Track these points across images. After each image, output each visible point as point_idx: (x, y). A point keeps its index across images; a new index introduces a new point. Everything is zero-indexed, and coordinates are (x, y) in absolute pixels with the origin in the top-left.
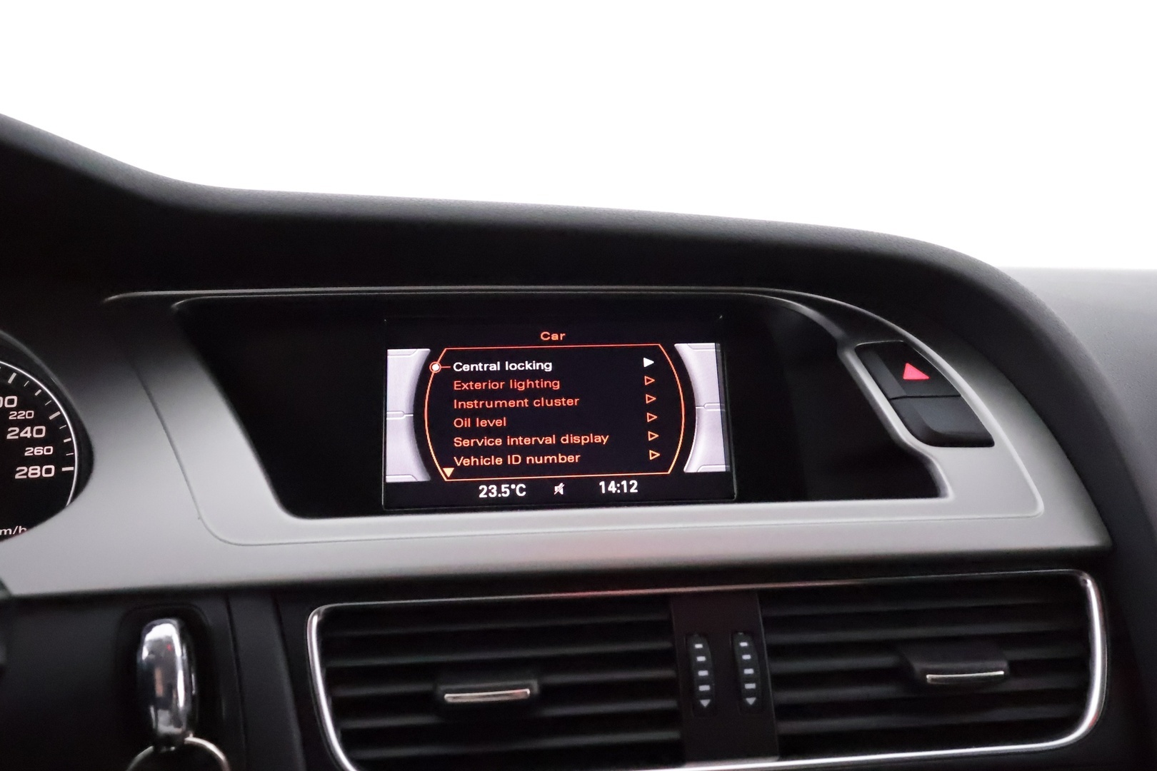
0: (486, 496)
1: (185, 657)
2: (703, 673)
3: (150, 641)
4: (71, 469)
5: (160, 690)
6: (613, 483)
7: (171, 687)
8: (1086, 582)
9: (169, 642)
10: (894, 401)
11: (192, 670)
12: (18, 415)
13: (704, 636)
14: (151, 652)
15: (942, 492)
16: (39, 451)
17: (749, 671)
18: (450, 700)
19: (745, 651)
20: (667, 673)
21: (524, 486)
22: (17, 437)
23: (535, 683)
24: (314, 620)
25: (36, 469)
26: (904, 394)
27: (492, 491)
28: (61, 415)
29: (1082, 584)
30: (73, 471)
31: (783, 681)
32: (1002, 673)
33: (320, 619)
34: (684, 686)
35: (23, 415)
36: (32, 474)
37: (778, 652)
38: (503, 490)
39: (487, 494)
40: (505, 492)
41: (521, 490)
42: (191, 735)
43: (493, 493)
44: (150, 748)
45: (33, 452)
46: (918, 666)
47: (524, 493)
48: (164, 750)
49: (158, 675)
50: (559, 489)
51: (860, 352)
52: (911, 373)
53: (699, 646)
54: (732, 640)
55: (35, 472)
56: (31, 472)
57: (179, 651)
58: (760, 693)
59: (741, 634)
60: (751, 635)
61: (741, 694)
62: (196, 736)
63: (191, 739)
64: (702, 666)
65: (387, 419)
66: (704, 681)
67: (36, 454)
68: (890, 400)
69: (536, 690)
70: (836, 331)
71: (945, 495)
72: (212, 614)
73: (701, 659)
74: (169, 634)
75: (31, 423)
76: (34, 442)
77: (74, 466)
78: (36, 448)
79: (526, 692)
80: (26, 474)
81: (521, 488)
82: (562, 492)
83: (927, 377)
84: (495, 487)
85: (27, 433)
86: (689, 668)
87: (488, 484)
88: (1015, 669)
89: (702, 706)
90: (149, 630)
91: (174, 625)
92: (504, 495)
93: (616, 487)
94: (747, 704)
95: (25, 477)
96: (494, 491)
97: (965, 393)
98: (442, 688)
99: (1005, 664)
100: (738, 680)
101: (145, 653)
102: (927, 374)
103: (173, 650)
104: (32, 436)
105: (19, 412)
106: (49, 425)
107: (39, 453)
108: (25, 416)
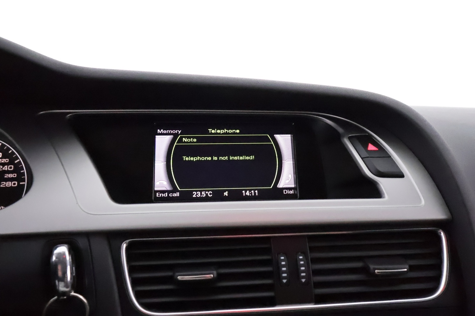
0: (196, 196)
1: (71, 260)
2: (284, 269)
3: (56, 253)
4: (24, 183)
5: (60, 274)
6: (248, 192)
7: (65, 273)
8: (441, 233)
9: (64, 254)
10: (363, 159)
11: (74, 265)
12: (2, 160)
13: (285, 254)
14: (56, 258)
15: (383, 196)
17: (303, 268)
18: (180, 279)
19: (301, 260)
20: (269, 269)
21: (211, 193)
22: (1, 170)
23: (215, 272)
24: (124, 246)
25: (9, 183)
26: (368, 156)
27: (198, 194)
28: (20, 161)
29: (439, 234)
30: (25, 184)
31: (317, 273)
32: (406, 270)
33: (127, 245)
34: (276, 274)
36: (8, 185)
37: (315, 261)
38: (203, 194)
39: (196, 195)
40: (204, 195)
41: (210, 194)
42: (73, 292)
43: (198, 195)
44: (56, 297)
45: (8, 176)
46: (372, 267)
47: (211, 195)
48: (62, 298)
49: (59, 267)
50: (226, 194)
51: (350, 139)
52: (371, 147)
53: (282, 258)
54: (296, 256)
57: (68, 258)
58: (307, 277)
59: (300, 253)
60: (304, 254)
61: (299, 277)
62: (75, 292)
63: (73, 294)
64: (284, 266)
65: (155, 164)
66: (284, 272)
68: (362, 158)
69: (215, 275)
70: (340, 130)
71: (384, 197)
72: (82, 243)
73: (283, 263)
74: (64, 251)
75: (8, 164)
76: (8, 172)
77: (25, 182)
78: (9, 174)
79: (211, 276)
80: (5, 185)
81: (210, 193)
82: (227, 195)
83: (378, 149)
84: (199, 193)
85: (6, 168)
86: (278, 267)
87: (196, 191)
88: (412, 268)
89: (283, 282)
90: (56, 249)
91: (66, 247)
92: (203, 196)
93: (249, 193)
94: (302, 281)
96: (199, 194)
97: (392, 155)
98: (177, 274)
99: (407, 266)
100: (298, 272)
101: (54, 258)
102: (377, 148)
103: (65, 258)
104: (8, 170)
105: (3, 160)
106: (15, 165)
107: (11, 176)
108: (5, 161)
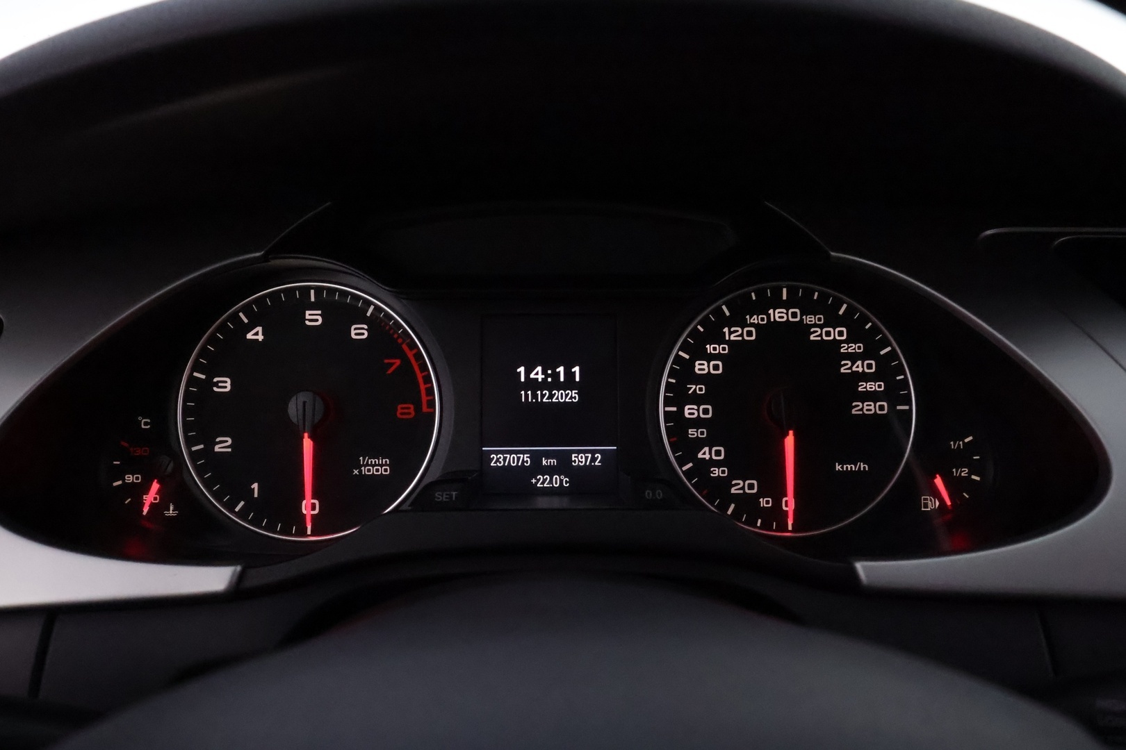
4: (907, 407)
12: (849, 347)
16: (871, 386)
22: (850, 371)
25: (871, 405)
30: (910, 410)
35: (854, 348)
36: (867, 410)
45: (866, 388)
55: (869, 408)
56: (866, 408)
67: (869, 389)
75: (862, 357)
76: (865, 377)
77: (911, 404)
78: (869, 383)
80: (862, 410)
85: (859, 367)
95: (861, 413)
104: (863, 370)
105: (850, 345)
106: (878, 359)
107: (872, 388)
108: (855, 349)
